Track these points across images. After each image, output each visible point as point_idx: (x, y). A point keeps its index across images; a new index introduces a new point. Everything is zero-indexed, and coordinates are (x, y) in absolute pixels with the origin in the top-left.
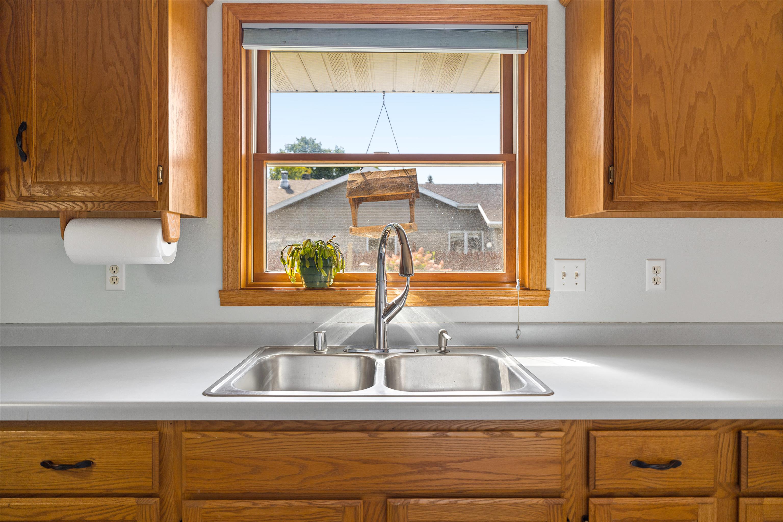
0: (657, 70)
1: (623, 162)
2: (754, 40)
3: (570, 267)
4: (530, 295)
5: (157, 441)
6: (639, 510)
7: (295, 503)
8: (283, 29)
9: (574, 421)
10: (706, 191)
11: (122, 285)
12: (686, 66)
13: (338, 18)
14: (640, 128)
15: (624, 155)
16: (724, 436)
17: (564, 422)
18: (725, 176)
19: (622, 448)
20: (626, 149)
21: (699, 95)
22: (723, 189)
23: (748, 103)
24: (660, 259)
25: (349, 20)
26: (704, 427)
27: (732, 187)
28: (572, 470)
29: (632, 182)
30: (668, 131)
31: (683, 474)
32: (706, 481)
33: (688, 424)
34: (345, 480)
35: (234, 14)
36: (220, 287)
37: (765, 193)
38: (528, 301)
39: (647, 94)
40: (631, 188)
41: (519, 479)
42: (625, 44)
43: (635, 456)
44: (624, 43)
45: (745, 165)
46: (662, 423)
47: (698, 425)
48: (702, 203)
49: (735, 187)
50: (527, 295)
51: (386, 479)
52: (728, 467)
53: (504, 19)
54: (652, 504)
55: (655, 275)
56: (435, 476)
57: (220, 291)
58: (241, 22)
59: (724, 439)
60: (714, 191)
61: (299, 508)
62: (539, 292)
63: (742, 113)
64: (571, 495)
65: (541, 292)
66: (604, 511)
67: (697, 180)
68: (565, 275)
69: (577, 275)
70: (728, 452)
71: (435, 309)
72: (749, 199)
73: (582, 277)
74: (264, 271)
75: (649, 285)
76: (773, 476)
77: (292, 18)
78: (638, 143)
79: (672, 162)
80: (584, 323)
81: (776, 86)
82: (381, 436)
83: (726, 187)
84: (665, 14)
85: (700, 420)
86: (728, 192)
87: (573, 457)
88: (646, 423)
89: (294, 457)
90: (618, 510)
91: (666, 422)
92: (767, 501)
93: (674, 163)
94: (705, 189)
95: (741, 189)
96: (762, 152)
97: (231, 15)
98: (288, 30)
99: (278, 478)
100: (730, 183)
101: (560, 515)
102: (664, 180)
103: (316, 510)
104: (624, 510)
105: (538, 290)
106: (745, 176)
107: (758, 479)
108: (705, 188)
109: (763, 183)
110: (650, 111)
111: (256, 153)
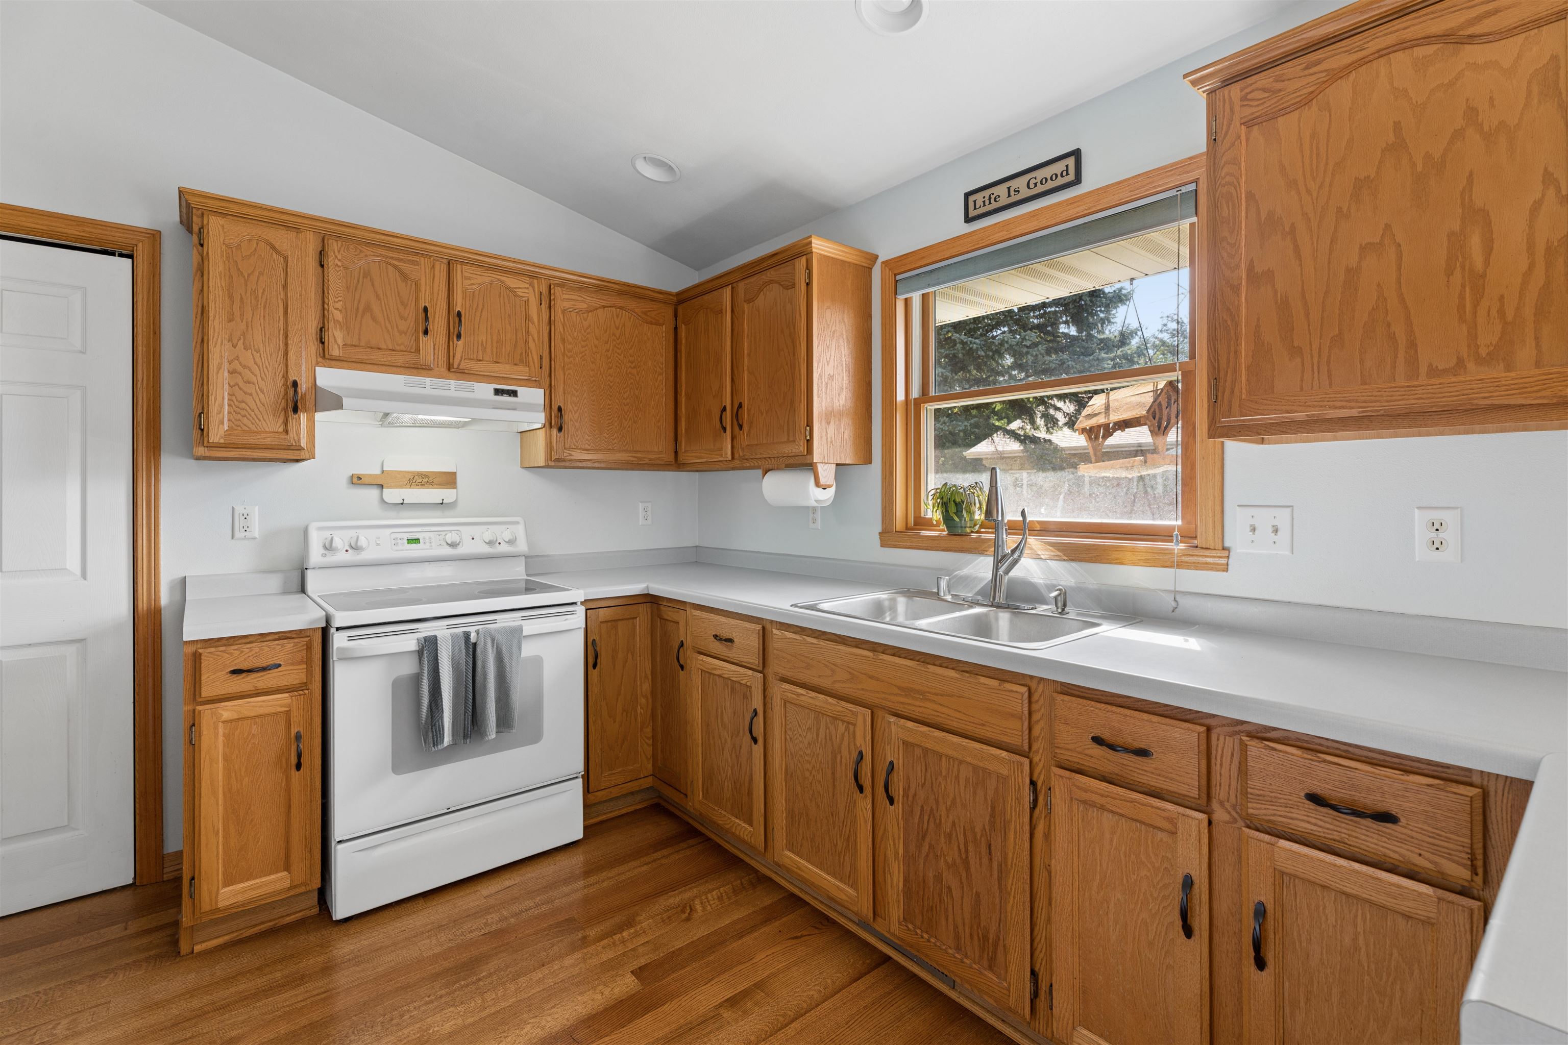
0: (1287, 229)
1: (1227, 372)
2: (1486, 128)
3: (1264, 519)
4: (1197, 555)
5: (761, 633)
6: (1102, 796)
7: (830, 700)
8: (927, 272)
9: (1042, 679)
10: (1377, 398)
11: (819, 524)
12: (1339, 210)
13: (974, 245)
14: (1258, 320)
15: (1228, 362)
16: (1225, 740)
17: (1032, 677)
18: (1423, 370)
19: (1082, 718)
20: (1232, 354)
21: (1364, 249)
22: (1413, 392)
23: (1475, 242)
24: (1448, 508)
25: (984, 244)
26: (1199, 721)
27: (1435, 387)
28: (1041, 733)
29: (1244, 397)
30: (1307, 315)
31: (1155, 769)
32: (1187, 786)
33: (1174, 712)
34: (858, 689)
35: (890, 269)
36: (880, 529)
37: (1514, 392)
38: (1194, 563)
39: (1269, 269)
40: (1240, 406)
41: (984, 725)
42: (1229, 209)
43: (1097, 732)
44: (1228, 207)
45: (1469, 346)
46: (1140, 703)
47: (1188, 717)
48: (1383, 418)
49: (1441, 386)
50: (1193, 555)
51: (884, 696)
52: (1232, 783)
53: (1159, 186)
54: (1119, 795)
55: (1434, 534)
56: (917, 703)
57: (880, 533)
58: (895, 275)
59: (1224, 743)
60: (1394, 398)
61: (831, 704)
62: (1210, 551)
63: (1460, 259)
64: (1040, 760)
65: (1214, 551)
66: (1064, 784)
67: (1364, 383)
68: (1254, 530)
69: (1276, 531)
70: (1231, 762)
71: (1074, 564)
72: (1477, 405)
73: (1284, 533)
74: (922, 515)
75: (1421, 552)
76: (1287, 809)
77: (934, 259)
78: (1255, 342)
79: (1315, 360)
80: (1289, 602)
81: (1543, 196)
82: (881, 657)
83: (1419, 388)
84: (1301, 144)
85: (1190, 710)
86: (1424, 396)
87: (1041, 719)
88: (1120, 699)
89: (828, 661)
90: (1078, 788)
91: (1144, 703)
92: (1283, 843)
93: (1319, 362)
94: (1376, 396)
95: (1456, 389)
96: (1509, 318)
97: (887, 270)
98: (932, 271)
99: (819, 676)
100: (1433, 381)
101: (1020, 774)
102: (1302, 389)
103: (841, 709)
104: (1086, 791)
105: (1210, 549)
106: (1471, 366)
107: (1263, 806)
108: (1375, 394)
109: (1513, 374)
110: (1276, 292)
111: (917, 396)
